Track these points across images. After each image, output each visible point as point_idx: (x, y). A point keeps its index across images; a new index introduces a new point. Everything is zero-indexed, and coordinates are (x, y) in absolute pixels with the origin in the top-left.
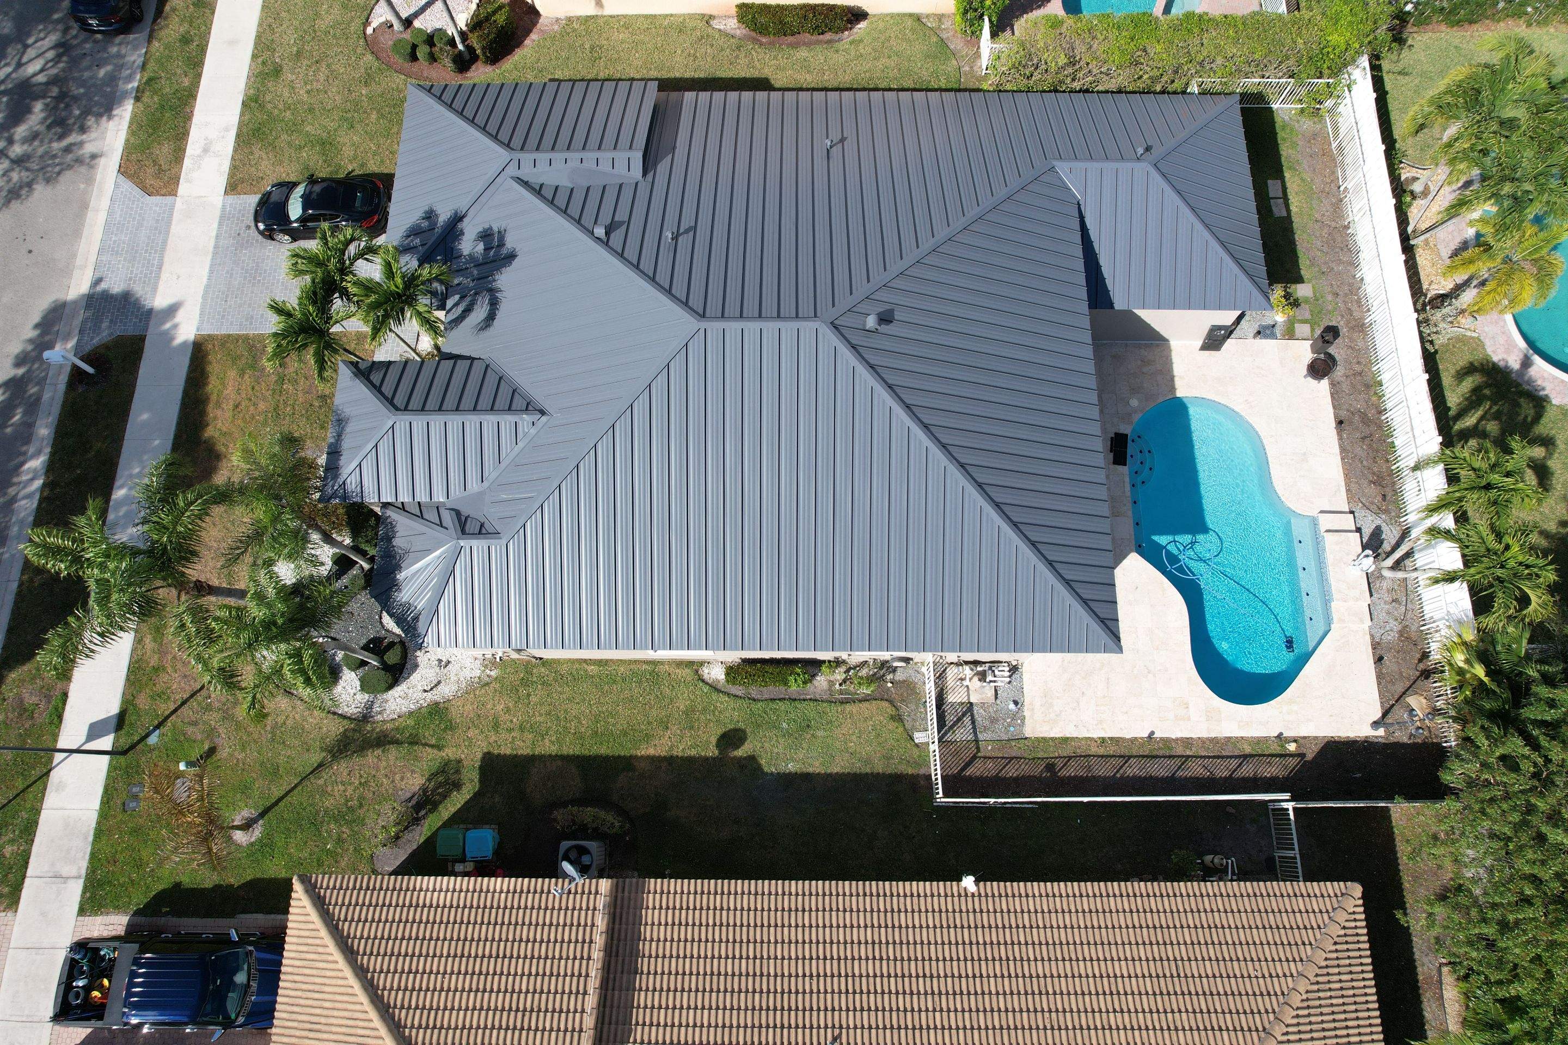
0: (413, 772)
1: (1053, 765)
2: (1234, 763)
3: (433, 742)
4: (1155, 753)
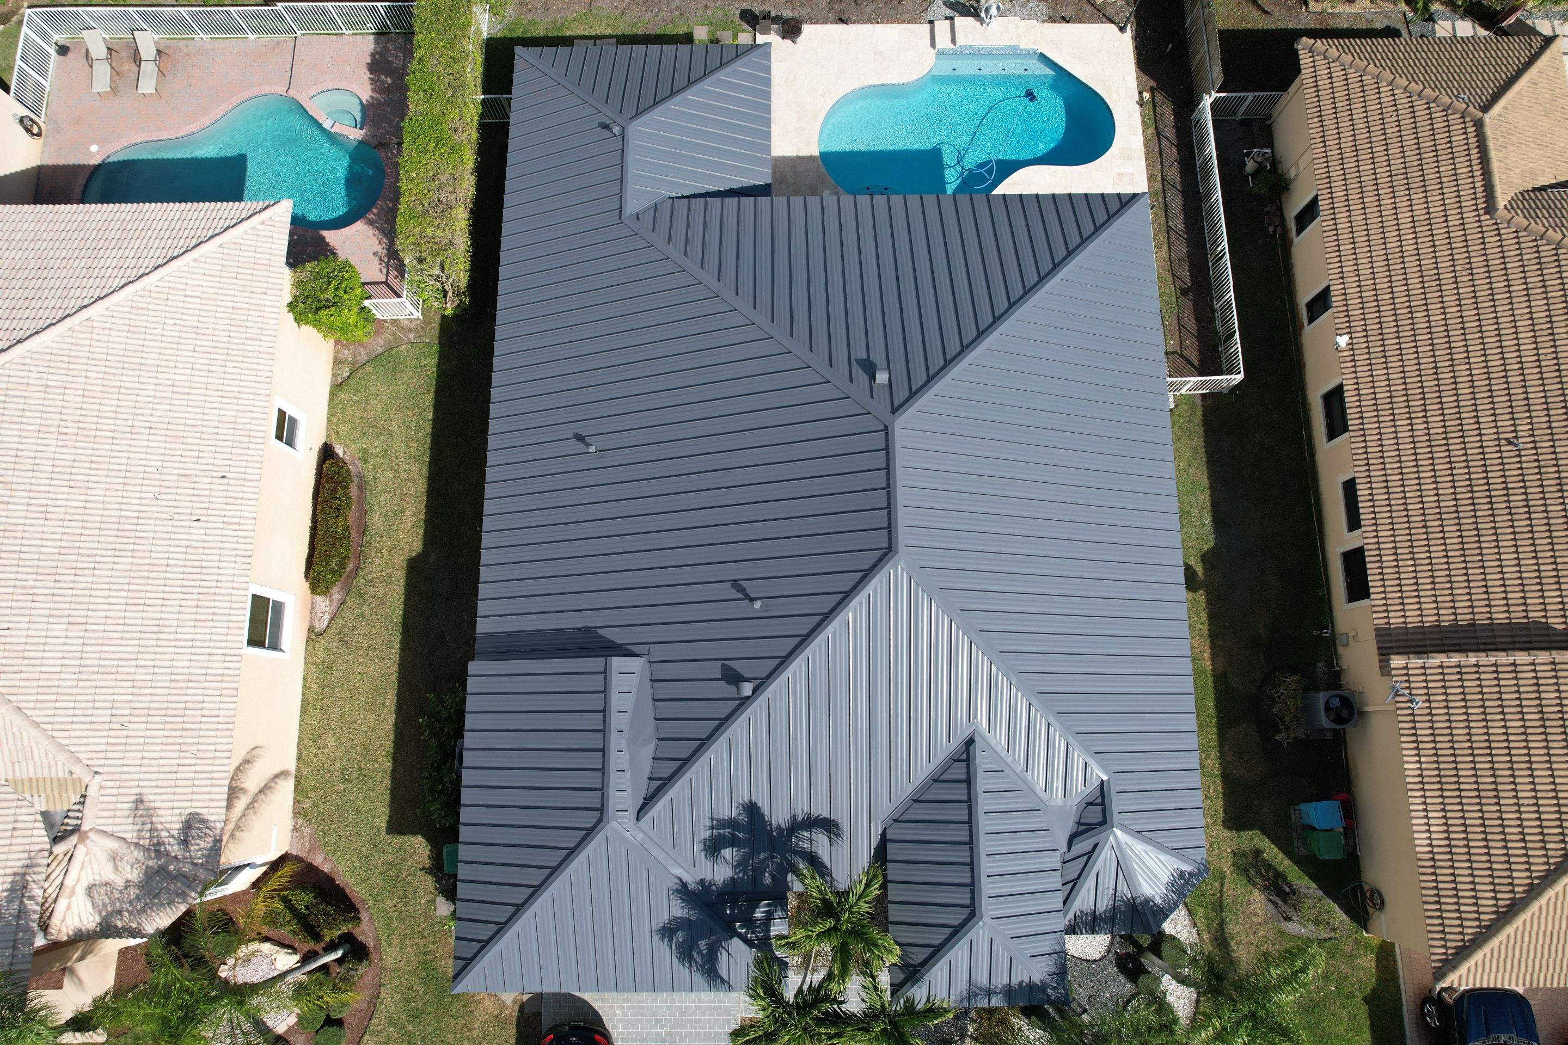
0: (1249, 903)
1: (1181, 289)
2: (1164, 142)
3: (1217, 884)
4: (1162, 204)
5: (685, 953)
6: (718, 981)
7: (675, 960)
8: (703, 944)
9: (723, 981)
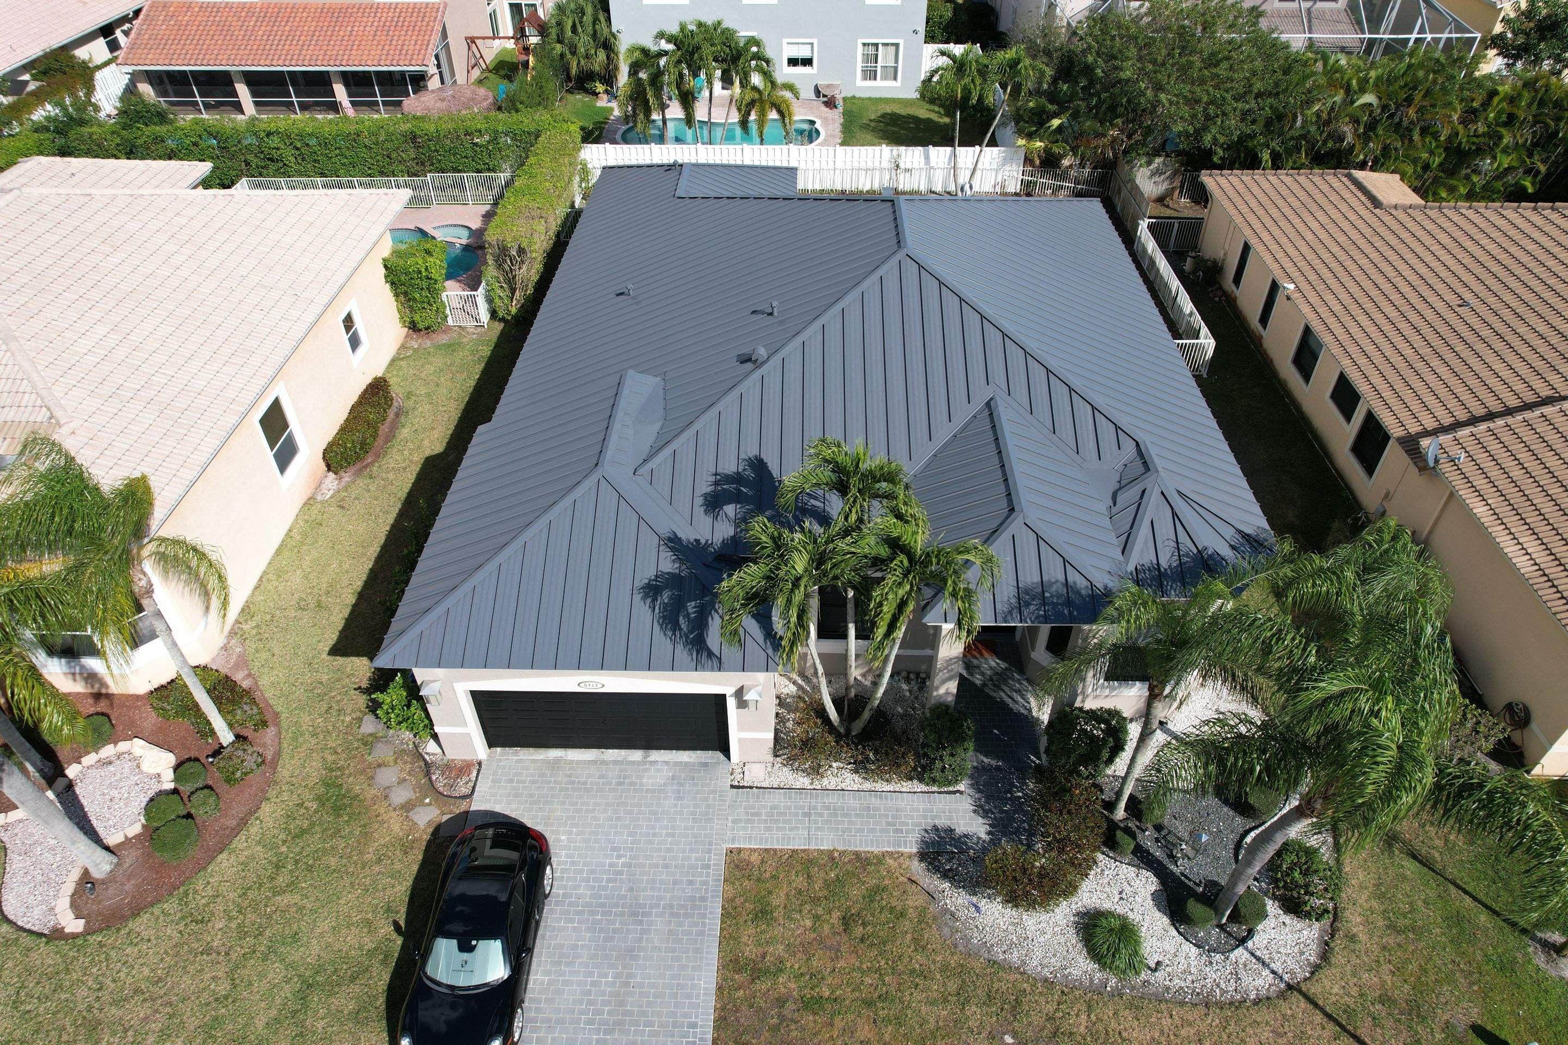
5: (669, 620)
6: (705, 654)
7: (657, 627)
8: (691, 606)
9: (710, 654)
